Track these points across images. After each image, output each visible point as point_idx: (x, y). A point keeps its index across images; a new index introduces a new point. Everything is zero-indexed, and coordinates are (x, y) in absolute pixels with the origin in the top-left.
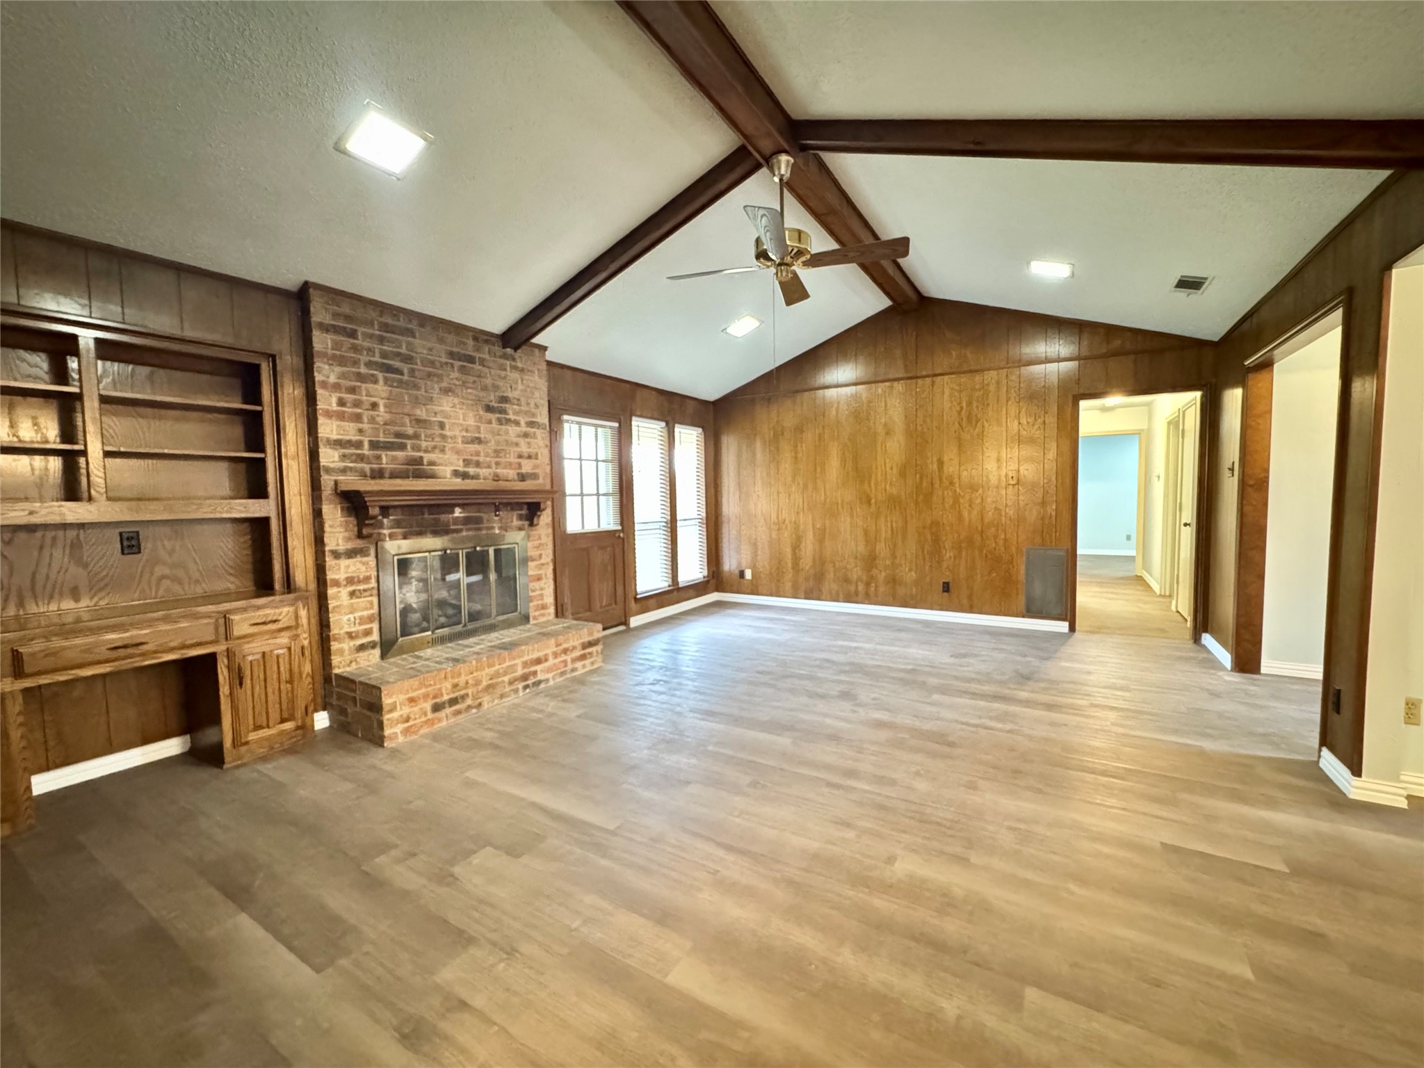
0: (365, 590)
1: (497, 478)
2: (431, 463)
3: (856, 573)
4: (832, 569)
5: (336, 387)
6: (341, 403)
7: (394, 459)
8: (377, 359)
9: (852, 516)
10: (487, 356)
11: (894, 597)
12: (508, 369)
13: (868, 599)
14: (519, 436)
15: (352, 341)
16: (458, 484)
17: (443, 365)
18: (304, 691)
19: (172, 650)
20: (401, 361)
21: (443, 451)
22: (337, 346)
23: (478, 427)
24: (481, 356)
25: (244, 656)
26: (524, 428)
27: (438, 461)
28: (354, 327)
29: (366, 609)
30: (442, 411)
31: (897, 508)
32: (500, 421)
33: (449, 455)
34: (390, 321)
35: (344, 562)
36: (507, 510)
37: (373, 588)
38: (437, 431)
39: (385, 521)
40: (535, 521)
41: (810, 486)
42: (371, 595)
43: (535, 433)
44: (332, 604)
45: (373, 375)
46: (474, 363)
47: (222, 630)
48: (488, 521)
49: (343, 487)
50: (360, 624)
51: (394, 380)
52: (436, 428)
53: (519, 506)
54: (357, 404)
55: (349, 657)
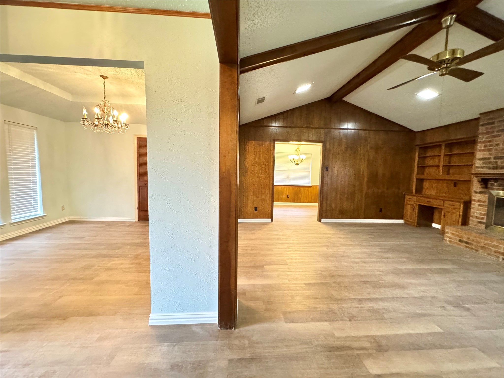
0: (483, 205)
6: (485, 146)
15: (493, 125)
19: (435, 205)
22: (487, 129)
28: (494, 121)
29: (483, 211)
35: (478, 195)
42: (485, 207)
44: (472, 206)
45: (499, 134)
47: (443, 204)
50: (480, 215)
54: (491, 145)
55: (475, 224)
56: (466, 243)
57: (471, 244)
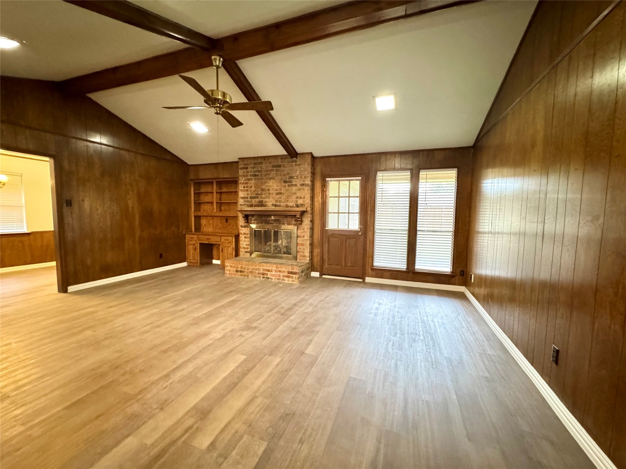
0: (247, 237)
1: (287, 206)
2: (266, 202)
7: (255, 201)
10: (285, 164)
12: (294, 166)
14: (296, 190)
15: (247, 170)
16: (273, 208)
17: (271, 170)
20: (259, 172)
22: (244, 172)
24: (282, 164)
25: (223, 246)
26: (299, 187)
28: (247, 166)
29: (248, 242)
30: (269, 185)
32: (289, 186)
33: (271, 199)
35: (243, 229)
36: (290, 218)
39: (252, 219)
40: (300, 222)
44: (240, 239)
45: (251, 178)
46: (281, 167)
47: (220, 240)
48: (283, 221)
50: (246, 245)
51: (256, 178)
52: (267, 190)
54: (247, 187)
55: (244, 253)
56: (241, 272)
57: (244, 272)
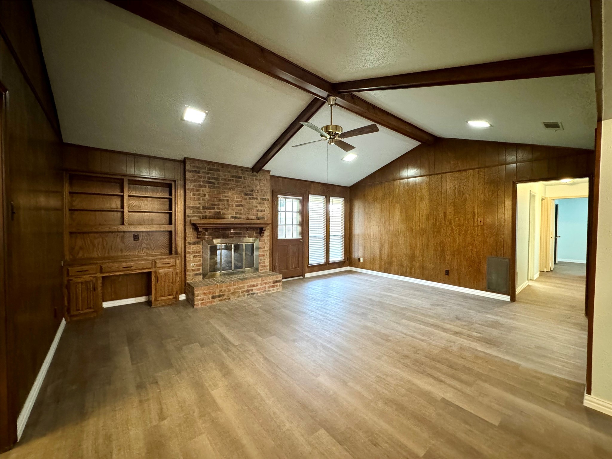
0: (198, 256)
1: (248, 219)
2: (223, 214)
3: (406, 263)
4: (395, 260)
5: (193, 189)
6: (194, 195)
7: (210, 212)
8: (206, 179)
9: (405, 237)
10: (246, 176)
11: (423, 275)
12: (254, 180)
13: (411, 275)
14: (257, 204)
15: (198, 174)
16: (233, 221)
17: (230, 180)
18: (177, 286)
19: (139, 269)
20: (215, 180)
21: (228, 209)
22: (193, 176)
23: (242, 201)
24: (244, 176)
25: (159, 274)
26: (259, 201)
27: (226, 213)
28: (199, 170)
29: (199, 262)
30: (228, 196)
31: (425, 234)
32: (250, 198)
33: (230, 211)
34: (211, 167)
35: (192, 246)
36: (251, 230)
37: (201, 255)
38: (226, 203)
39: (206, 233)
40: (262, 234)
41: (387, 223)
42: (200, 258)
43: (264, 202)
44: (187, 259)
45: (205, 185)
46: (241, 179)
47: (154, 265)
48: (244, 234)
49: (193, 222)
50: (196, 267)
51: (211, 186)
52: (226, 201)
53: (257, 229)
54: (199, 195)
55: (192, 277)
56: (219, 296)
57: (224, 295)
